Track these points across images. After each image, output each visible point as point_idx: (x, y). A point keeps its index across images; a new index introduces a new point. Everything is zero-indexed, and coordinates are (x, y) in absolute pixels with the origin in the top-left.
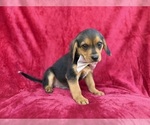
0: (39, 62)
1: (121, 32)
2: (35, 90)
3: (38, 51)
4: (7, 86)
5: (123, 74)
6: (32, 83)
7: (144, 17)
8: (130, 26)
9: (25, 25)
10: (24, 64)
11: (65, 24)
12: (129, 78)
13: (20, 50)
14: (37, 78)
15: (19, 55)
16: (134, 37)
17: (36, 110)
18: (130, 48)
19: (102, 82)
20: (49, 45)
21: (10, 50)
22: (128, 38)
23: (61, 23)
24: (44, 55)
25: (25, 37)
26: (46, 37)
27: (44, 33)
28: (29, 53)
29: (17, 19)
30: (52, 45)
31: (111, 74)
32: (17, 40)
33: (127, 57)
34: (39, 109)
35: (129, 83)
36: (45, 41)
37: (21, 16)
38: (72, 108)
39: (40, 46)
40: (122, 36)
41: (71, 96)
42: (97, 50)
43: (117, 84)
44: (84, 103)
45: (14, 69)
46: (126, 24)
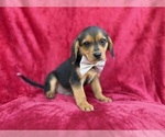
0: (41, 66)
1: (132, 33)
2: (34, 95)
3: (40, 53)
4: (5, 91)
5: (133, 79)
6: (32, 88)
7: (158, 17)
8: (142, 27)
9: (26, 25)
10: (24, 68)
11: (69, 24)
12: (140, 84)
13: (20, 53)
14: (38, 82)
15: (18, 58)
16: (146, 38)
17: (34, 116)
18: (142, 51)
19: (110, 87)
20: (51, 47)
21: (8, 52)
22: (140, 40)
23: (66, 23)
24: (46, 58)
25: (26, 38)
26: (49, 38)
27: (46, 34)
28: (29, 56)
29: (17, 18)
30: (55, 47)
31: (120, 79)
32: (16, 41)
33: (138, 61)
34: (38, 114)
35: (140, 90)
36: (47, 43)
37: (21, 15)
38: (74, 114)
39: (42, 48)
40: (133, 38)
41: (74, 102)
42: (100, 47)
43: (127, 90)
44: (88, 110)
45: (12, 73)
46: (137, 26)
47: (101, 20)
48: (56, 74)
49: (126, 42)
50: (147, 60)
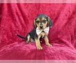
0: (25, 30)
1: (66, 15)
3: (25, 25)
4: (11, 40)
5: (65, 37)
6: (21, 39)
9: (20, 14)
10: (18, 31)
12: (68, 39)
13: (17, 25)
15: (17, 27)
16: (73, 18)
18: (70, 24)
19: (54, 40)
21: (13, 24)
22: (70, 19)
23: (36, 12)
24: (27, 27)
25: (19, 19)
26: (28, 19)
27: (27, 17)
28: (21, 26)
29: (16, 11)
31: (59, 37)
32: (16, 20)
33: (68, 28)
36: (28, 21)
37: (18, 10)
39: (26, 23)
40: (67, 18)
43: (61, 42)
45: (14, 33)
46: (69, 11)
47: (51, 10)
48: (30, 34)
49: (63, 19)
50: (73, 28)
